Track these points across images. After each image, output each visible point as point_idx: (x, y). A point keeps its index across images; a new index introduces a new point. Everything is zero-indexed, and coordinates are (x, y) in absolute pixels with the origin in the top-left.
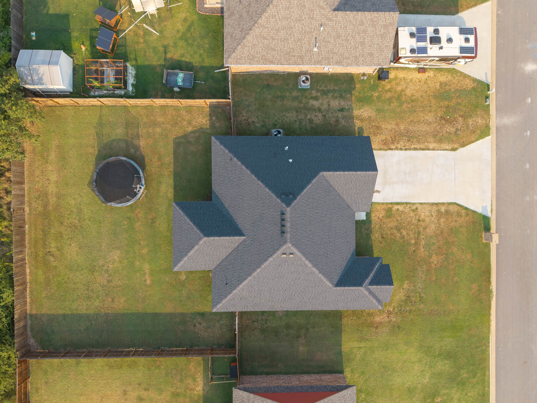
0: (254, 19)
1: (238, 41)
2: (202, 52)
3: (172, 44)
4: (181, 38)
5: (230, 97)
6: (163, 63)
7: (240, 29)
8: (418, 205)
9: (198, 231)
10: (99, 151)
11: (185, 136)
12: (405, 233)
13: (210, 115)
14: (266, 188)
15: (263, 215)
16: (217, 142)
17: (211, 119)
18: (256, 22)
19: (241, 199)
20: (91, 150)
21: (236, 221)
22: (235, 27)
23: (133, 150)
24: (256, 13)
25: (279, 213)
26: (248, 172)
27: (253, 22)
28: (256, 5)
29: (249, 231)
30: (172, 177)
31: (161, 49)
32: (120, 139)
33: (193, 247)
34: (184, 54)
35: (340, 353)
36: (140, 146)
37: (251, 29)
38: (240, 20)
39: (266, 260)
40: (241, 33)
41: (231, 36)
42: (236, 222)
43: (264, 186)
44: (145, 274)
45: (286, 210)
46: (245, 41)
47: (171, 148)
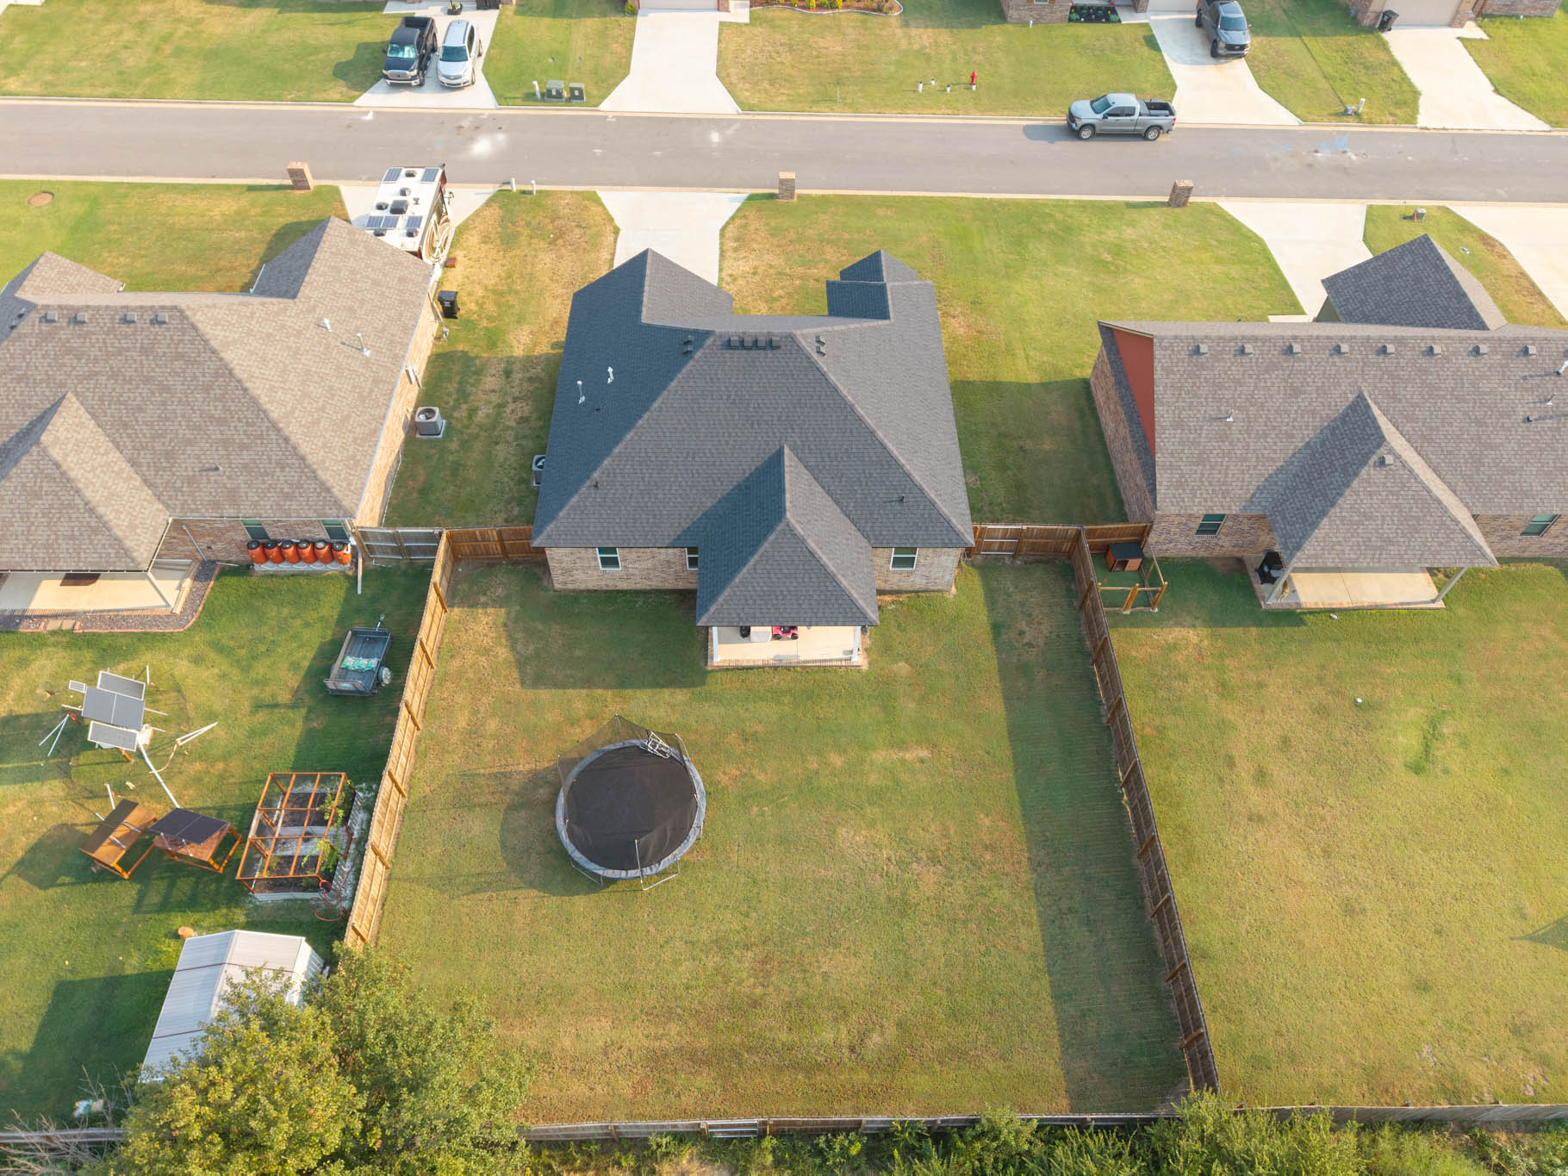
0: (264, 428)
1: (304, 478)
2: (299, 622)
3: (255, 691)
4: (246, 669)
5: (437, 532)
6: (304, 711)
7: (278, 469)
8: (724, 274)
9: (772, 537)
10: (531, 885)
11: (521, 664)
12: (781, 292)
13: (471, 606)
14: (669, 388)
15: (732, 397)
16: (549, 529)
17: (485, 606)
18: (274, 426)
19: (694, 457)
20: (525, 906)
21: (747, 475)
22: (267, 486)
23: (541, 791)
24: (253, 424)
25: (728, 354)
26: (628, 436)
27: (270, 433)
28: (233, 424)
29: (771, 435)
30: (630, 692)
31: (262, 716)
32: (502, 825)
33: (812, 554)
34: (292, 664)
35: (1046, 386)
36: (530, 772)
37: (286, 440)
38: (256, 470)
39: (836, 390)
40: (287, 469)
41: (287, 496)
42: (751, 474)
43: (666, 393)
44: (903, 762)
45: (721, 336)
46: (311, 459)
47: (545, 694)
